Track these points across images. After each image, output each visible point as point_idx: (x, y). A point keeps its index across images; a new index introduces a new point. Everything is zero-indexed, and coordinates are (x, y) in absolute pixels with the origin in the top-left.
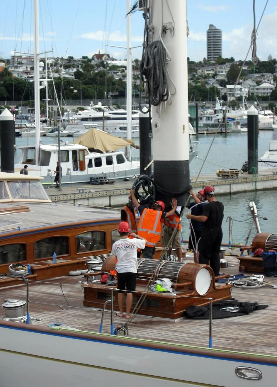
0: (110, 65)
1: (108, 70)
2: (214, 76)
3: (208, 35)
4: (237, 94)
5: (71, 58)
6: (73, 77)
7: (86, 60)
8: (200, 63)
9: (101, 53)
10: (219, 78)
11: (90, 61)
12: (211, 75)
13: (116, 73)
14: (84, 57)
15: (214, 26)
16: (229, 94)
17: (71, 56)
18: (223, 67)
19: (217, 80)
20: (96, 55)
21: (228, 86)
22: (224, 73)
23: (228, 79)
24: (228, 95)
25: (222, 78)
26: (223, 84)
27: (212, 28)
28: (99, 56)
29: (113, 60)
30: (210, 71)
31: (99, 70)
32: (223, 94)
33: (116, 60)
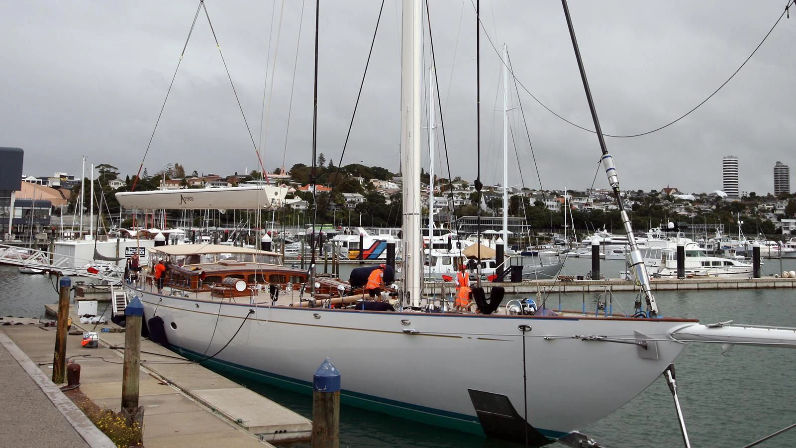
0: (676, 199)
1: (673, 203)
2: (773, 210)
3: (775, 171)
4: (792, 228)
5: (640, 191)
6: (631, 209)
7: (654, 193)
8: (763, 197)
9: (670, 187)
10: (778, 212)
11: (657, 194)
12: (771, 209)
13: (679, 206)
14: (652, 191)
15: (782, 162)
16: (784, 227)
17: (641, 189)
18: (784, 202)
19: (776, 214)
20: (664, 189)
21: (783, 220)
22: (784, 208)
23: (786, 213)
24: (783, 229)
25: (781, 212)
26: (780, 217)
27: (780, 165)
28: (668, 190)
29: (680, 194)
30: (770, 205)
31: (664, 203)
32: (778, 228)
33: (683, 194)
